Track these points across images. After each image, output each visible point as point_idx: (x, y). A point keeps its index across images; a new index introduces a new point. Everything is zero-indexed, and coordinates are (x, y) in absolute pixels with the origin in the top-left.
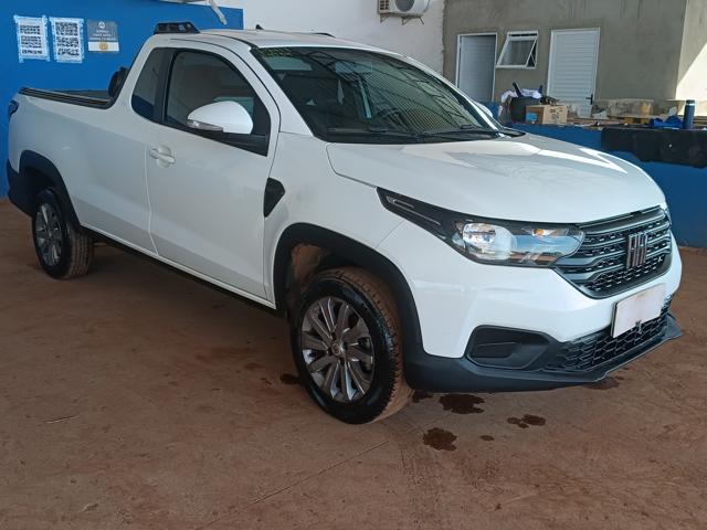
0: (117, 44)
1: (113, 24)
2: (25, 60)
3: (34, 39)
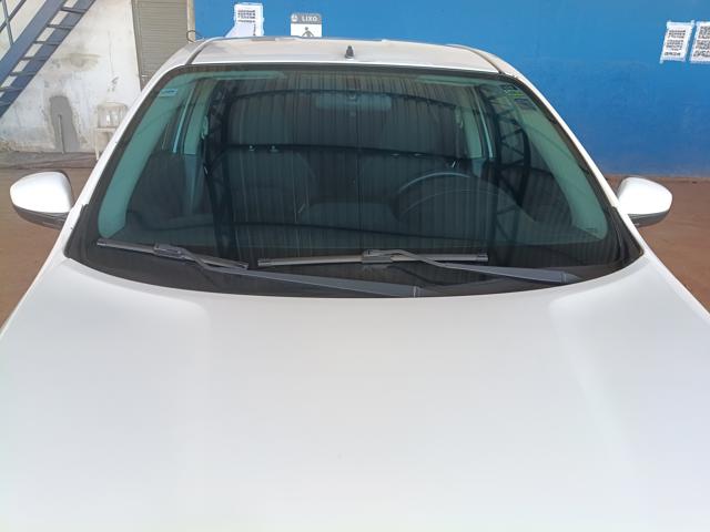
2: (665, 61)
3: (678, 42)
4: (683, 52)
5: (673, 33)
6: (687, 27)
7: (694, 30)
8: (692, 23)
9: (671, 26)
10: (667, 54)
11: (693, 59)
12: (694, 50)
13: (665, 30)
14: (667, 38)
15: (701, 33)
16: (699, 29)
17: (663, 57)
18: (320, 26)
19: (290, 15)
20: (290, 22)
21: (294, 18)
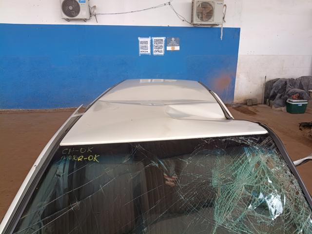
0: (179, 47)
1: (178, 39)
2: (141, 55)
3: (146, 46)
4: (149, 51)
5: (142, 43)
6: (148, 40)
7: (151, 41)
8: (150, 37)
9: (140, 39)
10: (142, 51)
11: (154, 53)
12: (154, 50)
13: (138, 41)
14: (140, 45)
15: (155, 42)
16: (153, 40)
17: (140, 53)
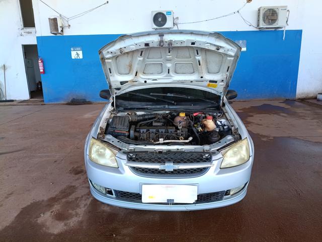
0: (245, 48)
1: (245, 41)
18: (81, 52)
19: (71, 48)
20: (71, 51)
21: (72, 49)
